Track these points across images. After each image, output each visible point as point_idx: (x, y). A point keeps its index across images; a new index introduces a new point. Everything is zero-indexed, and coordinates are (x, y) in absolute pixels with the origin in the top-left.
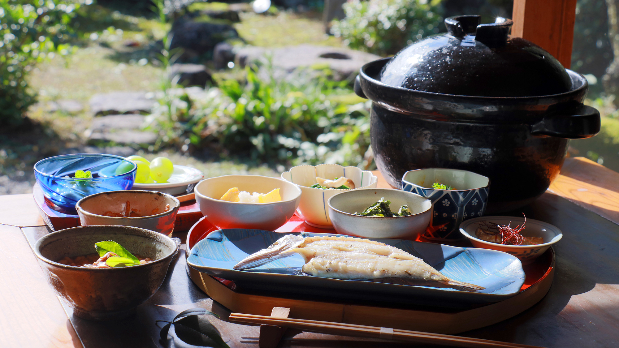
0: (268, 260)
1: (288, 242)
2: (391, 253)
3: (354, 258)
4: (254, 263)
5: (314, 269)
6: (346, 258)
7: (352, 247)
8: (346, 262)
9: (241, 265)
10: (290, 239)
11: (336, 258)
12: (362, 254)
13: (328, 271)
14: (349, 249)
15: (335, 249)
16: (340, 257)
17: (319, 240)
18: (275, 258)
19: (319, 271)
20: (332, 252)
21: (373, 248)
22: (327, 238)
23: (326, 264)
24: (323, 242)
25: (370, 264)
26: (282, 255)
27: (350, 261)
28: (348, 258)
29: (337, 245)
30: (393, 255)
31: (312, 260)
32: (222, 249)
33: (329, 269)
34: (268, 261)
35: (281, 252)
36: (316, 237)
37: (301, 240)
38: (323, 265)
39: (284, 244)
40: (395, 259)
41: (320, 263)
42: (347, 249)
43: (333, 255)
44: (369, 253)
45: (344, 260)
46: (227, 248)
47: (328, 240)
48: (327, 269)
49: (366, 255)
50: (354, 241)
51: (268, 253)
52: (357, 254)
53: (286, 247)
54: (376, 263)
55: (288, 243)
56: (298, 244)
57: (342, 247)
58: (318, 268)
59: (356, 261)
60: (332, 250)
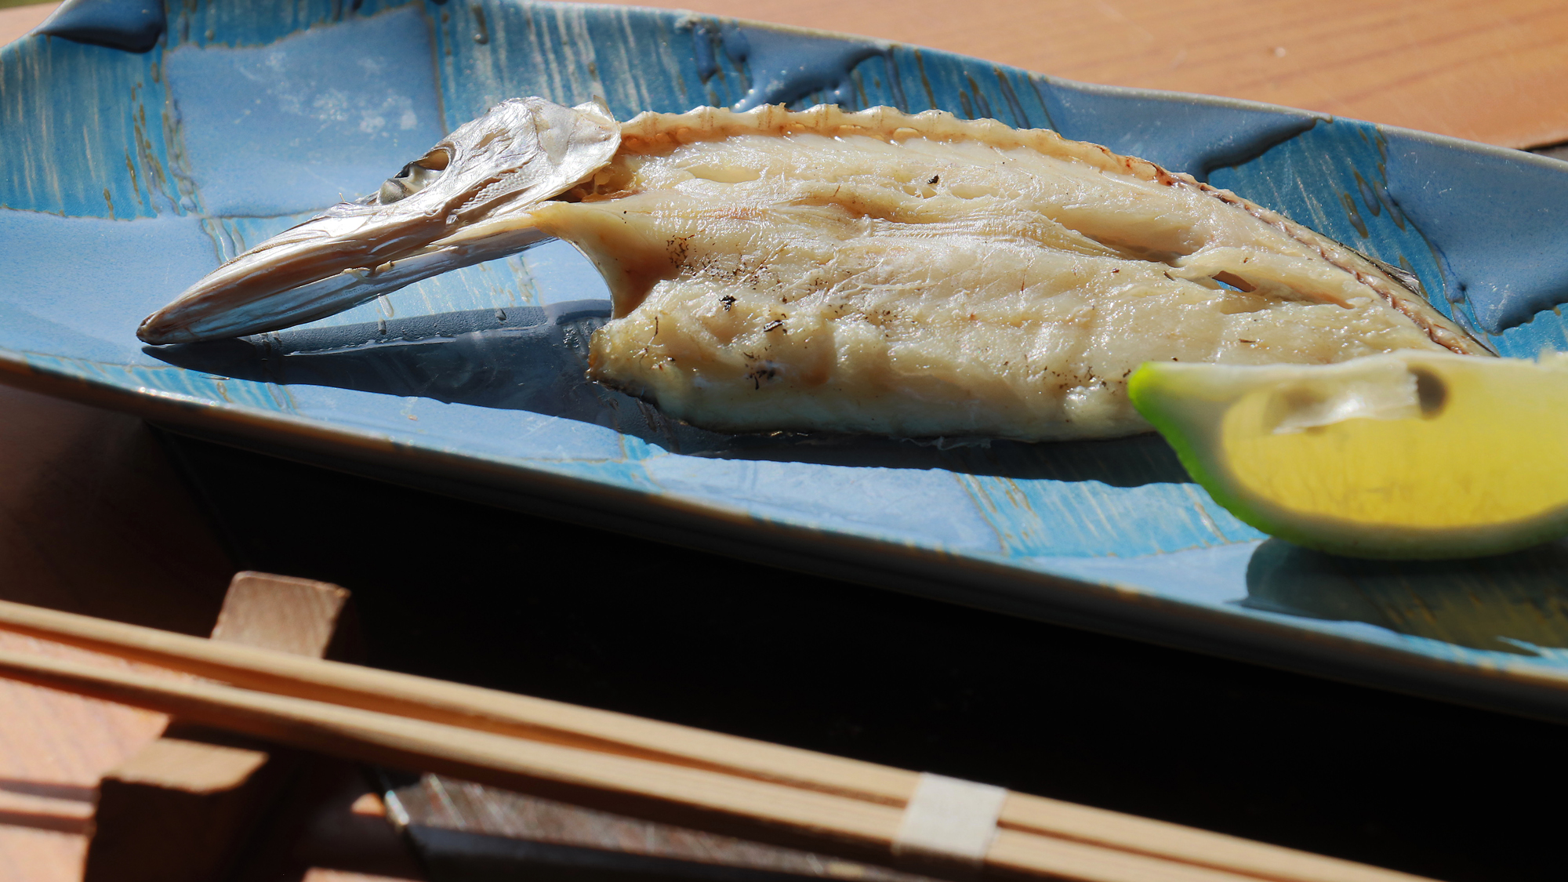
0: (369, 282)
1: (513, 156)
2: (1199, 243)
3: (946, 283)
4: (277, 305)
5: (666, 364)
6: (885, 287)
7: (939, 188)
8: (881, 318)
9: (188, 316)
10: (524, 129)
11: (817, 284)
12: (997, 245)
13: (762, 381)
14: (920, 204)
15: (822, 211)
16: (849, 274)
17: (722, 133)
18: (413, 268)
19: (699, 378)
20: (800, 239)
21: (1081, 196)
22: (776, 121)
23: (749, 330)
24: (745, 152)
25: (1045, 332)
26: (462, 245)
27: (912, 309)
28: (899, 287)
29: (835, 179)
30: (1207, 258)
31: (662, 296)
32: (136, 111)
33: (764, 363)
34: (371, 288)
35: (452, 231)
36: (700, 116)
37: (593, 140)
38: (725, 335)
39: (483, 168)
40: (1220, 294)
41: (706, 323)
42: (906, 202)
43: (803, 258)
44: (1048, 241)
45: (871, 301)
46: (176, 103)
47: (781, 130)
48: (750, 363)
49: (1028, 254)
50: (958, 138)
51: (371, 234)
52: (966, 244)
53: (492, 192)
54: (1088, 326)
55: (505, 167)
56: (575, 167)
57: (869, 189)
58: (686, 355)
59: (954, 304)
60: (802, 217)
